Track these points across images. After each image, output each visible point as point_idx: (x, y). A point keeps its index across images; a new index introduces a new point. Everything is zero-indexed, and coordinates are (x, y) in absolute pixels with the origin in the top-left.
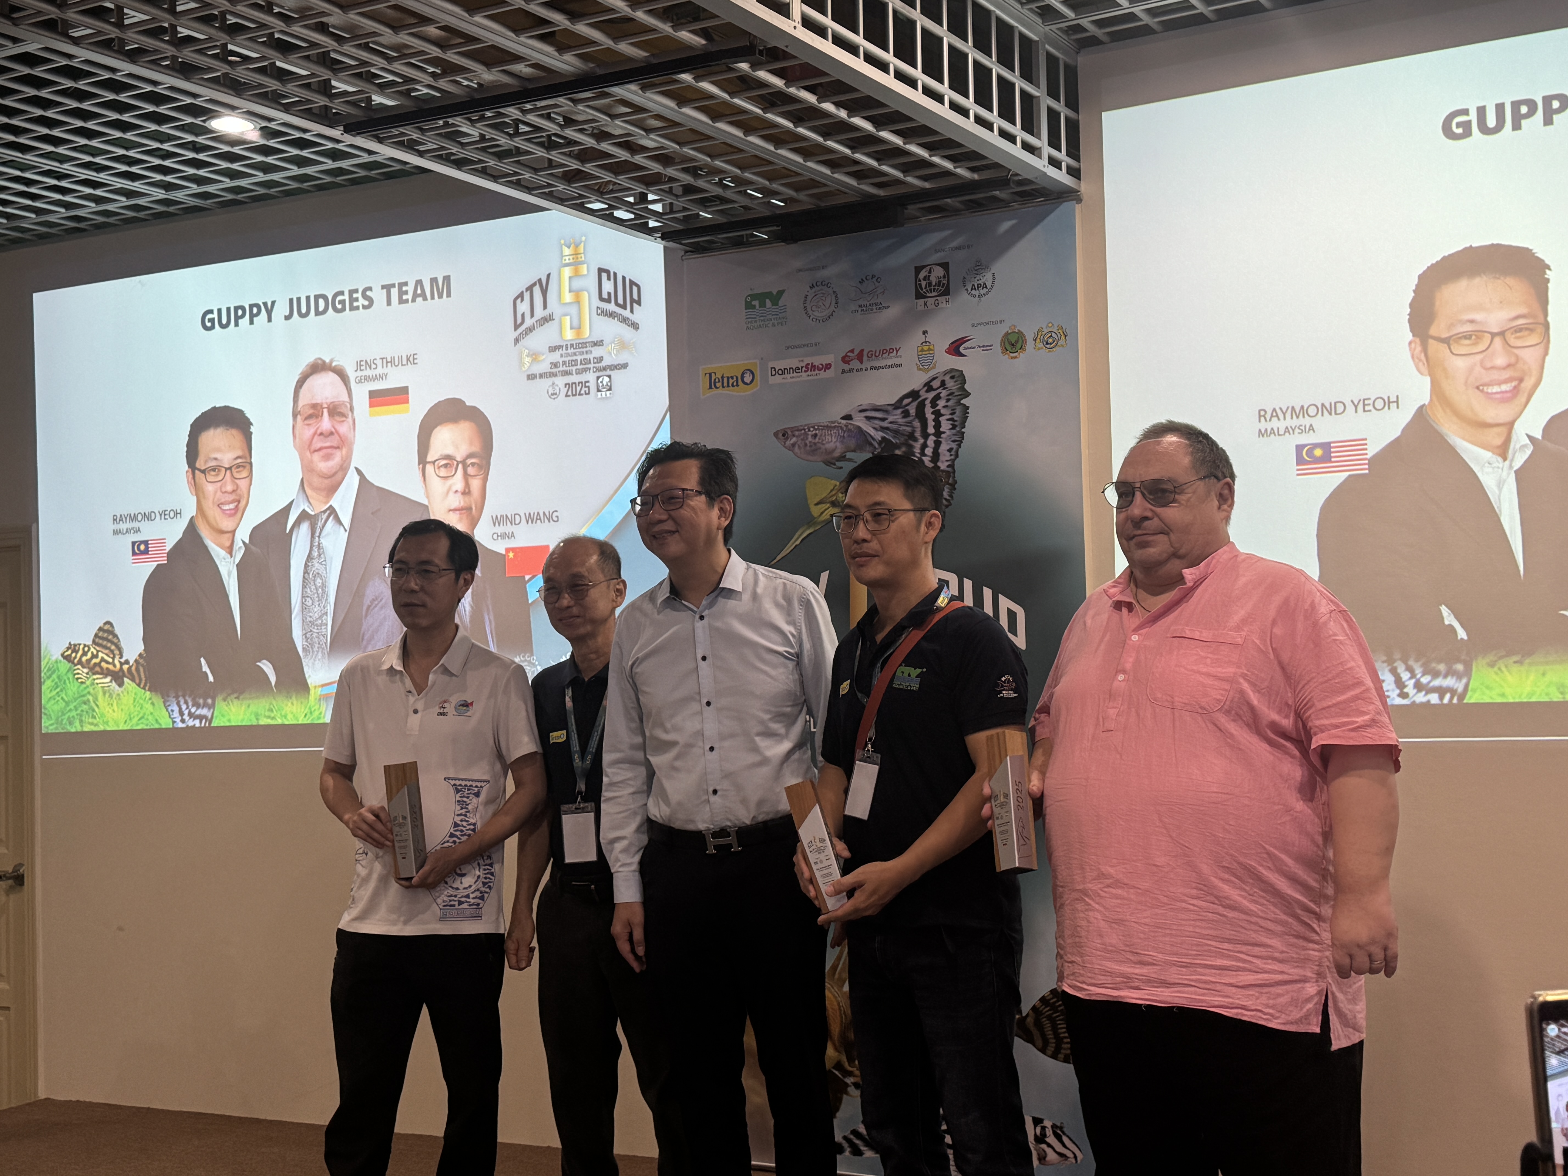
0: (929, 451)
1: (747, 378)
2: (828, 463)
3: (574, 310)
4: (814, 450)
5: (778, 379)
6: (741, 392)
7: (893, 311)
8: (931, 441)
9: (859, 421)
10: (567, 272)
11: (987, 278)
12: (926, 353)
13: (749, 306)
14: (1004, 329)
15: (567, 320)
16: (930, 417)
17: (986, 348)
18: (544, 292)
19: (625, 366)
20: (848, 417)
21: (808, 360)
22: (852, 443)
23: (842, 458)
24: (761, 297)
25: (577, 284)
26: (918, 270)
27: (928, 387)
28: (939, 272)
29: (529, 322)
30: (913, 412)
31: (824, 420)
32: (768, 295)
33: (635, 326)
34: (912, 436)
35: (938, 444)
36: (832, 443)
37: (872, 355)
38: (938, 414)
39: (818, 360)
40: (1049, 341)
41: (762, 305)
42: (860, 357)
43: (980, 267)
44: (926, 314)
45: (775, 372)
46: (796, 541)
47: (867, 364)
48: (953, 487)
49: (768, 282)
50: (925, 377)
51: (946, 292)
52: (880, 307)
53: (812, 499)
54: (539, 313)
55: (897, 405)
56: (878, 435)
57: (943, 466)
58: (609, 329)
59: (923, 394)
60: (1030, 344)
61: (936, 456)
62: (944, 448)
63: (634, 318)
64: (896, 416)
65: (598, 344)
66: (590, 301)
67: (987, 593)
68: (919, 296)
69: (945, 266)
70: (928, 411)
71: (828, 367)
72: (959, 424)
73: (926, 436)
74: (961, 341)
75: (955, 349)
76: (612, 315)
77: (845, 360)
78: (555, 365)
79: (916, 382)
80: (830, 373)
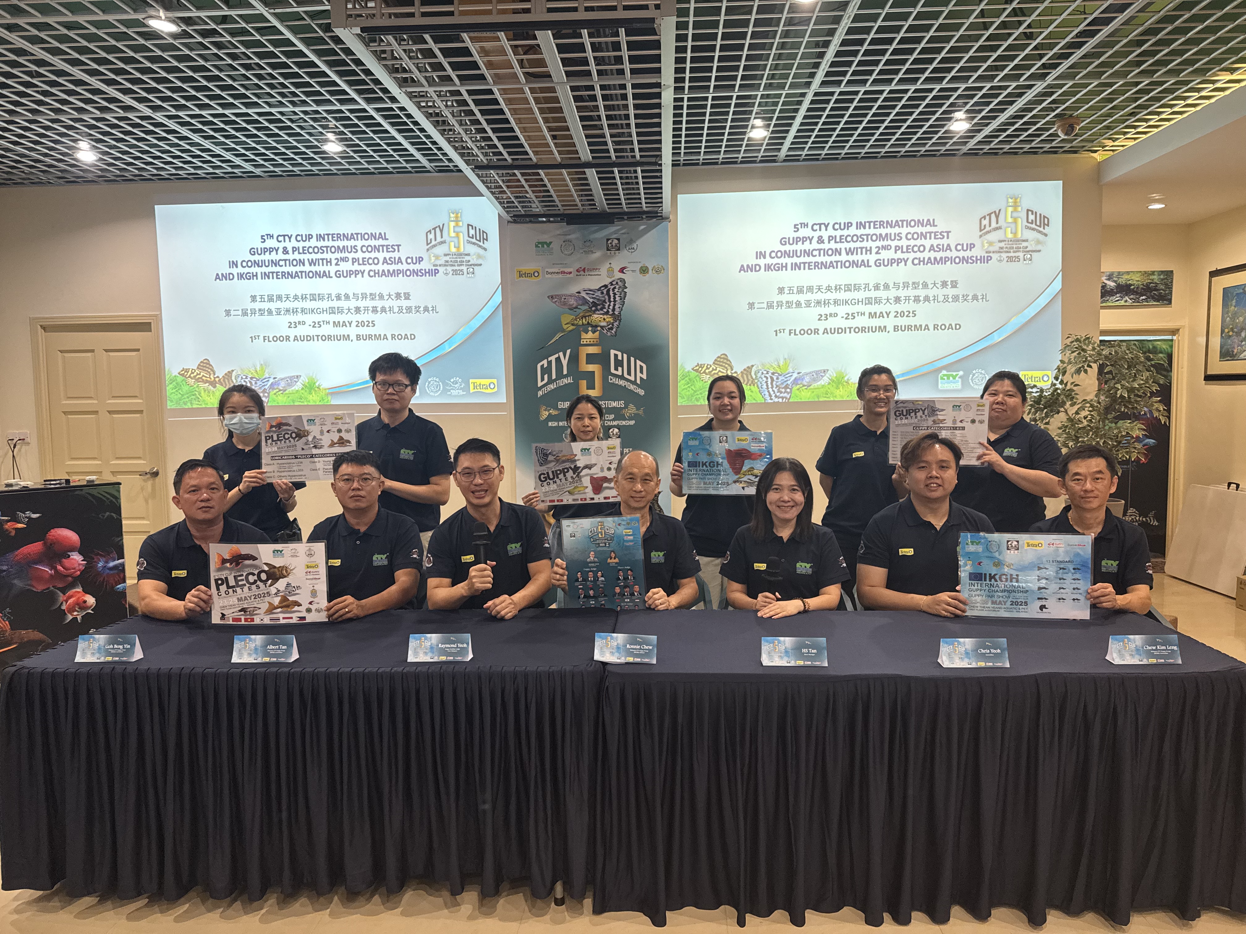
0: (611, 307)
1: (536, 274)
2: (570, 309)
3: (456, 240)
4: (565, 304)
5: (549, 276)
6: (533, 279)
7: (598, 254)
8: (612, 304)
9: (583, 294)
10: (452, 224)
11: (635, 246)
12: (610, 271)
13: (537, 246)
14: (640, 265)
15: (452, 244)
16: (612, 295)
17: (633, 271)
18: (441, 231)
19: (481, 265)
20: (579, 293)
21: (562, 270)
22: (580, 302)
23: (576, 308)
24: (543, 244)
25: (457, 229)
26: (608, 240)
27: (611, 284)
28: (616, 241)
29: (433, 243)
30: (605, 292)
31: (568, 293)
32: (546, 243)
33: (485, 249)
34: (604, 301)
35: (615, 305)
36: (572, 302)
37: (589, 270)
38: (615, 294)
39: (566, 270)
40: (658, 271)
41: (543, 246)
42: (584, 270)
43: (631, 241)
44: (610, 257)
45: (548, 273)
46: (557, 337)
47: (587, 273)
48: (620, 321)
49: (545, 238)
50: (610, 280)
51: (619, 249)
52: (592, 252)
53: (564, 322)
54: (439, 239)
55: (599, 290)
56: (591, 300)
57: (616, 313)
58: (472, 249)
59: (609, 286)
60: (650, 271)
61: (614, 310)
62: (617, 306)
63: (484, 246)
64: (598, 293)
65: (468, 255)
66: (463, 237)
67: (632, 359)
68: (608, 250)
69: (618, 240)
70: (611, 293)
71: (570, 273)
72: (623, 299)
73: (610, 302)
74: (624, 268)
75: (622, 270)
76: (474, 244)
77: (577, 271)
78: (447, 261)
79: (607, 281)
80: (571, 275)
